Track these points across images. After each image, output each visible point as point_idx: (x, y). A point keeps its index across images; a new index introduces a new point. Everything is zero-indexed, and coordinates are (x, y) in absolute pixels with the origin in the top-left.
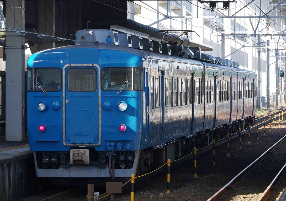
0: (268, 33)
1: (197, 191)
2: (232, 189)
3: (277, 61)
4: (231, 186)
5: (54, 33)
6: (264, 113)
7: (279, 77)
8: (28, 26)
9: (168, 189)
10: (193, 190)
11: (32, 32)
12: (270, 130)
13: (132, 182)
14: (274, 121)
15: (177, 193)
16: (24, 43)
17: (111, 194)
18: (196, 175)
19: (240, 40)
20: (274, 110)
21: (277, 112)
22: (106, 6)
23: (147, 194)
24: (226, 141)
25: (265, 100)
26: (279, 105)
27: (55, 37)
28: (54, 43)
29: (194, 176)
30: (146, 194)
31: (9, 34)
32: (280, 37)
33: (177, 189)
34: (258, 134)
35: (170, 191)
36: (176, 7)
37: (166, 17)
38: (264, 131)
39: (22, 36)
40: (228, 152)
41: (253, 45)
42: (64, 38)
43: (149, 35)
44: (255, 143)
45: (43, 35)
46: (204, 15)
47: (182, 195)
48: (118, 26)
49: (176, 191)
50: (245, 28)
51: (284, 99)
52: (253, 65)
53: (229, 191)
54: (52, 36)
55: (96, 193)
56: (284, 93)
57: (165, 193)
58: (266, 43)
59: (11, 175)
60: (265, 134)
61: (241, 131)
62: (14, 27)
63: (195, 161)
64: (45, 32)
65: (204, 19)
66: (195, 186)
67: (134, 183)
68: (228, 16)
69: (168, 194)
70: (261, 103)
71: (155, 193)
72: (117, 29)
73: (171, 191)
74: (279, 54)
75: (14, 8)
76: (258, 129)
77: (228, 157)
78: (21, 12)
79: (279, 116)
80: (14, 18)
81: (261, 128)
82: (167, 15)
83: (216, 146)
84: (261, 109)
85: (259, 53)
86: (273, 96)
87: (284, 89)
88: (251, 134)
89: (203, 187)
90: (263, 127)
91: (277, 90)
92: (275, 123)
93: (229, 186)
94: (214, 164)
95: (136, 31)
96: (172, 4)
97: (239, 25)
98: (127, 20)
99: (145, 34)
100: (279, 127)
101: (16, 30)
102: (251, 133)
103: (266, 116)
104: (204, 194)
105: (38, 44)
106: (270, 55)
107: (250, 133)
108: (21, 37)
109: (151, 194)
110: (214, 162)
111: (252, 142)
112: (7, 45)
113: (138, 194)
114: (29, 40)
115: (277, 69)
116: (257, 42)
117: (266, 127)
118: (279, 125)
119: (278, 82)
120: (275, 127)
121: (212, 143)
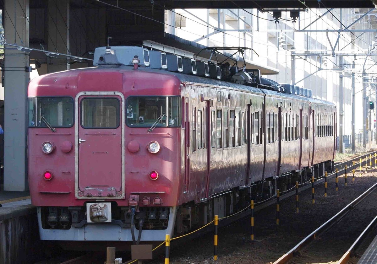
0: (354, 52)
1: (253, 258)
2: (299, 256)
3: (365, 89)
4: (297, 251)
5: (69, 51)
6: (347, 157)
7: (367, 110)
8: (33, 42)
9: (215, 255)
10: (249, 256)
11: (39, 49)
12: (354, 179)
13: (166, 245)
14: (359, 168)
15: (226, 260)
16: (28, 64)
17: (138, 260)
18: (252, 237)
19: (316, 61)
20: (361, 153)
21: (364, 155)
22: (137, 16)
23: (187, 260)
24: (294, 192)
25: (349, 139)
26: (368, 145)
27: (69, 56)
28: (68, 64)
29: (250, 239)
30: (187, 262)
31: (8, 52)
32: (367, 58)
33: (227, 254)
34: (337, 183)
35: (217, 257)
36: (231, 18)
37: (218, 30)
38: (346, 179)
39: (26, 54)
40: (297, 207)
41: (334, 67)
42: (81, 57)
43: (194, 53)
44: (333, 196)
45: (53, 53)
46: (268, 28)
47: (234, 262)
48: (152, 42)
49: (225, 257)
50: (323, 45)
51: (374, 138)
52: (334, 94)
53: (295, 257)
54: (65, 53)
55: (117, 259)
56: (374, 131)
57: (211, 259)
58: (351, 65)
59: (9, 235)
60: (346, 184)
61: (315, 180)
62: (15, 42)
63: (252, 218)
64: (56, 49)
65: (269, 34)
66: (251, 251)
67: (168, 246)
68: (298, 29)
69: (215, 261)
70: (344, 144)
71: (198, 260)
72: (152, 46)
73: (219, 257)
74: (368, 79)
75: (15, 18)
76: (337, 177)
77: (297, 213)
78: (24, 23)
79: (366, 161)
80: (16, 31)
81: (341, 176)
82: (218, 27)
83: (280, 200)
84: (344, 152)
85: (341, 77)
86: (360, 134)
87: (374, 125)
88: (328, 184)
89: (261, 252)
90: (344, 175)
91: (364, 127)
92: (360, 170)
93: (296, 251)
94: (278, 222)
95: (177, 49)
96: (227, 13)
97: (315, 42)
98: (165, 34)
99: (189, 52)
100: (366, 175)
101: (18, 46)
102: (329, 182)
103: (349, 160)
104: (263, 262)
105: (46, 65)
106: (356, 81)
107: (326, 183)
108: (25, 56)
109: (193, 262)
110: (278, 220)
111: (328, 194)
112: (6, 66)
113: (175, 261)
114: (35, 60)
115: (365, 98)
116: (338, 64)
117: (348, 175)
118: (366, 172)
119: (367, 116)
120: (360, 174)
121: (275, 195)
